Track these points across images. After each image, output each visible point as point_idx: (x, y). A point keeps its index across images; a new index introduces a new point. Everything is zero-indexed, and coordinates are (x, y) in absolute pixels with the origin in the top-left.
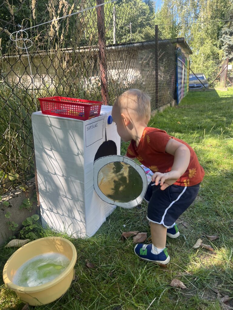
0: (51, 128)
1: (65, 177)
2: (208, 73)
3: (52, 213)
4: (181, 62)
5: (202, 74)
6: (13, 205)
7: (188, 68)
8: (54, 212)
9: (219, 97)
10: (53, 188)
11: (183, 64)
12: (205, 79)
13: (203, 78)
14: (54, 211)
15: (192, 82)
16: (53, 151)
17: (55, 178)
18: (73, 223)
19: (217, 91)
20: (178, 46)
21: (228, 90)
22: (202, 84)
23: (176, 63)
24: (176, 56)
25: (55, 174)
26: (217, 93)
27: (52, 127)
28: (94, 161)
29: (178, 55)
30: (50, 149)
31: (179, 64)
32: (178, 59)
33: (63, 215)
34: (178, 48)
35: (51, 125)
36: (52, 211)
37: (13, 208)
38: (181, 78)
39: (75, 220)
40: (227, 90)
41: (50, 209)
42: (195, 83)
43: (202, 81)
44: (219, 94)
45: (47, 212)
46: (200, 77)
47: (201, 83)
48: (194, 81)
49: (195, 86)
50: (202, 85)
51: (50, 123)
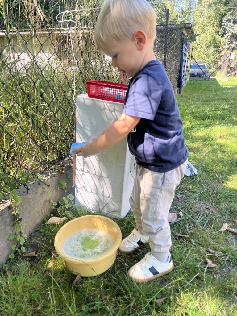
4: (186, 49)
5: (204, 62)
6: (51, 184)
7: (191, 55)
9: (221, 87)
12: (206, 67)
19: (218, 81)
21: (229, 80)
22: (203, 72)
23: (182, 50)
29: (184, 41)
32: (184, 45)
34: (184, 34)
37: (50, 187)
43: (204, 69)
44: (221, 84)
46: (201, 66)
48: (195, 69)
49: (196, 74)
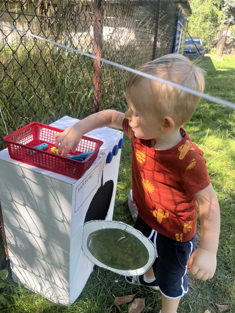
0: (24, 180)
1: (43, 239)
2: (204, 36)
3: (25, 271)
4: (181, 25)
5: (199, 38)
7: (186, 30)
8: (28, 271)
9: (215, 69)
10: (27, 246)
11: (182, 27)
12: (201, 44)
13: (199, 42)
14: (27, 269)
15: (187, 46)
16: (26, 206)
17: (29, 236)
18: (53, 288)
19: (213, 60)
20: (180, 6)
21: (224, 60)
22: (198, 49)
23: (176, 27)
24: (177, 18)
25: (30, 232)
26: (212, 62)
27: (26, 179)
28: (85, 222)
29: (179, 17)
30: (23, 204)
31: (179, 28)
32: (179, 22)
33: (40, 276)
34: (179, 8)
35: (24, 177)
36: (26, 269)
38: (178, 44)
39: (55, 285)
40: (222, 60)
41: (23, 266)
42: (190, 47)
43: (198, 46)
44: (215, 65)
45: (19, 268)
46: (196, 42)
47: (196, 49)
48: (189, 45)
49: (190, 51)
50: (198, 51)
51: (23, 174)
